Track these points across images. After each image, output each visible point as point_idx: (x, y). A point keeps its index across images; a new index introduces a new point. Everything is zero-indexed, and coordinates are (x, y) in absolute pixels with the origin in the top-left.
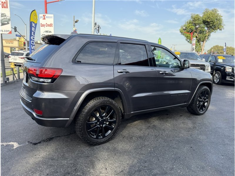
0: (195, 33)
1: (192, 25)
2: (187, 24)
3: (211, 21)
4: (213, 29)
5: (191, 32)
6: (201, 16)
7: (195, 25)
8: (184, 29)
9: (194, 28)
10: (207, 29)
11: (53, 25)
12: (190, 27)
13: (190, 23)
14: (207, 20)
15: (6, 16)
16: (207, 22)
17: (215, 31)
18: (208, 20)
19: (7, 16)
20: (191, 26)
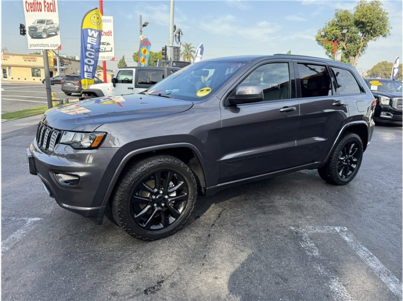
0: (341, 42)
1: (336, 29)
2: (328, 26)
3: (368, 22)
4: (372, 35)
6: (352, 12)
7: (342, 28)
8: (322, 36)
10: (361, 35)
11: (112, 34)
13: (333, 25)
14: (362, 20)
15: (52, 23)
16: (363, 23)
17: (375, 38)
18: (364, 20)
19: (54, 23)
20: (334, 31)
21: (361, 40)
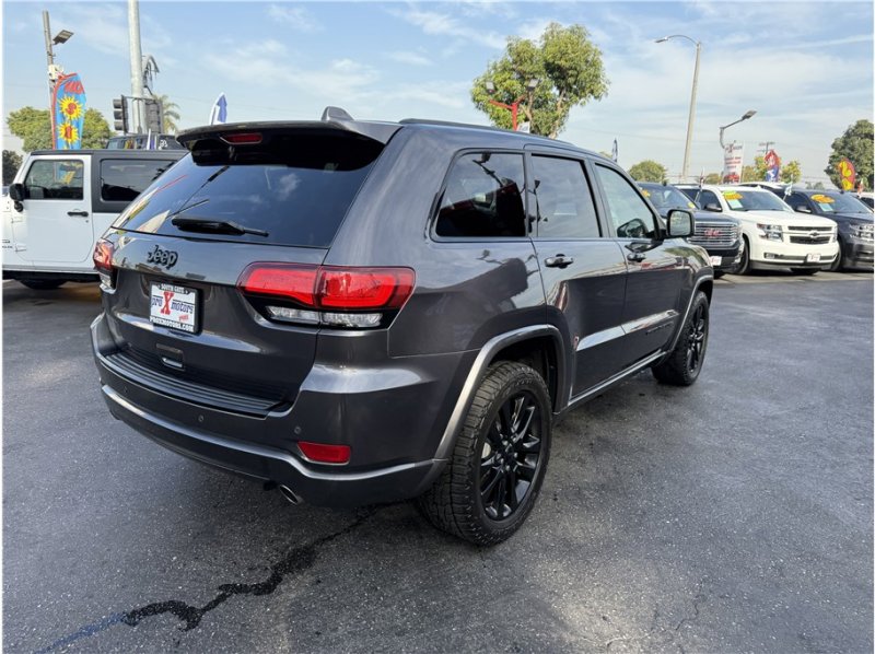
0: (523, 106)
1: (511, 78)
2: (493, 72)
3: (571, 68)
4: (577, 95)
5: (511, 101)
6: (538, 46)
7: (522, 77)
8: (488, 91)
9: (517, 87)
10: (558, 93)
12: (505, 84)
13: (504, 70)
14: (559, 63)
16: (559, 68)
17: (582, 100)
18: (562, 63)
20: (508, 82)
21: (559, 104)
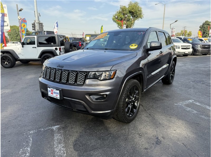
0: (124, 21)
2: (117, 13)
3: (135, 12)
4: (136, 18)
5: (121, 20)
6: (127, 7)
7: (124, 14)
8: (116, 18)
9: (123, 16)
10: (132, 18)
12: (120, 16)
13: (120, 13)
16: (132, 12)
17: (138, 19)
18: (133, 11)
20: (121, 15)
21: (132, 20)
